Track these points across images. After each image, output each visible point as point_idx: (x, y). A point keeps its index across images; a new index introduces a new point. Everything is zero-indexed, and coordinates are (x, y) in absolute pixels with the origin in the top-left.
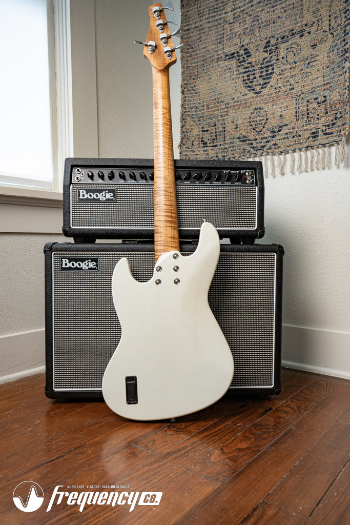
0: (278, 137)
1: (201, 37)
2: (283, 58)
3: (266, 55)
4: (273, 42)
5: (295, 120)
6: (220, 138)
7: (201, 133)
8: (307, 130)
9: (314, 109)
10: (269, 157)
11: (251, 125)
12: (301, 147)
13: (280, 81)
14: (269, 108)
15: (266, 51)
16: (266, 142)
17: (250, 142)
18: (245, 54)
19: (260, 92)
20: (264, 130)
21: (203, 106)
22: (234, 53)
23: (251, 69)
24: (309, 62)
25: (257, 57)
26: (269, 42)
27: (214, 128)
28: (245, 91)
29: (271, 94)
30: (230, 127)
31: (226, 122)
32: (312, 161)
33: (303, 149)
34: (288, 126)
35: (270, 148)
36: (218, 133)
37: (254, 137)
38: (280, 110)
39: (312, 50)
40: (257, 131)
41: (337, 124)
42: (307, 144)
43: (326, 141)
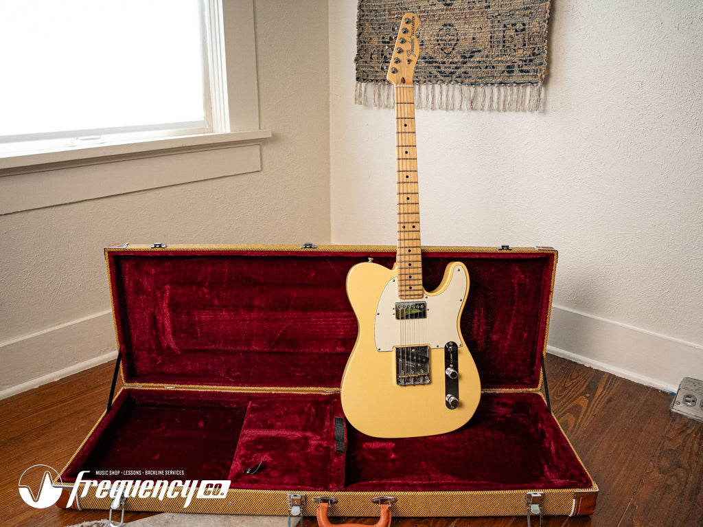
0: (469, 65)
5: (489, 47)
7: (382, 45)
8: (502, 62)
9: (511, 37)
11: (439, 44)
12: (494, 81)
14: (460, 26)
16: (456, 68)
17: (437, 65)
19: (451, 6)
20: (454, 52)
21: (385, 10)
29: (464, 9)
32: (504, 101)
33: (496, 85)
34: (481, 53)
35: (460, 77)
37: (442, 60)
38: (472, 31)
40: (445, 53)
41: (534, 62)
42: (500, 80)
43: (521, 80)
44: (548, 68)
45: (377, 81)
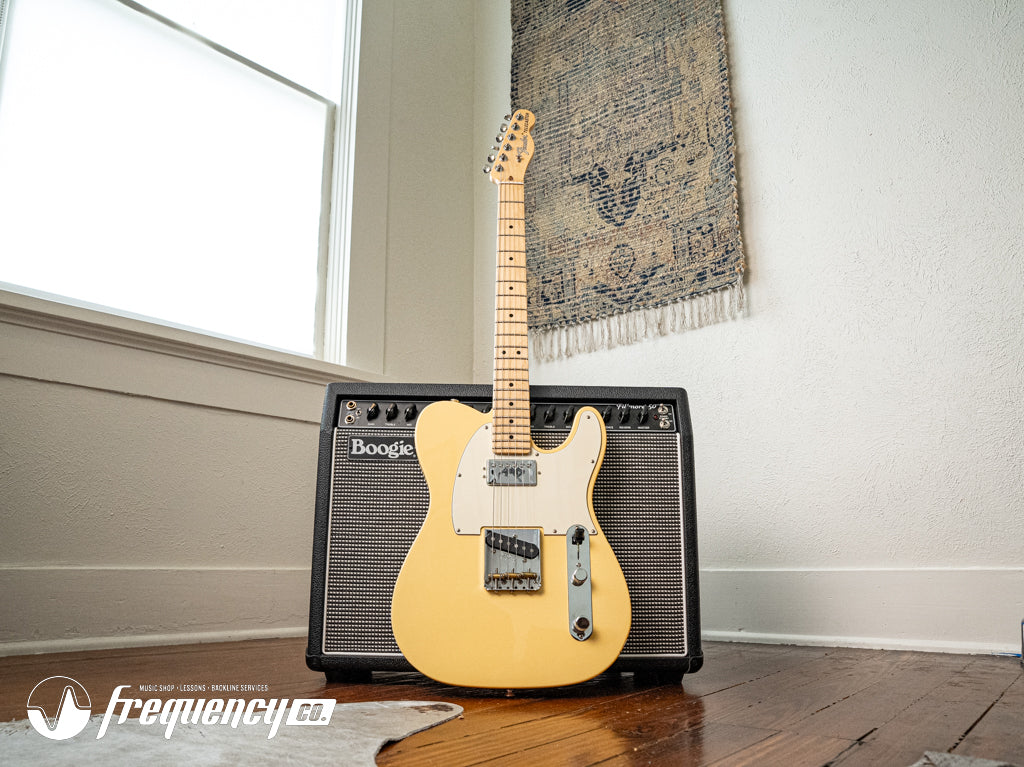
0: (651, 284)
1: (539, 157)
2: (651, 178)
3: (628, 175)
4: (637, 158)
5: (673, 258)
6: (568, 290)
7: (541, 285)
8: (691, 270)
9: (698, 241)
10: (642, 312)
11: (612, 269)
12: (683, 294)
13: (649, 208)
14: (636, 244)
15: (629, 171)
16: (635, 291)
17: (611, 293)
18: (600, 175)
19: (623, 224)
20: (631, 274)
21: (544, 247)
22: (584, 175)
23: (609, 194)
24: (687, 181)
25: (617, 177)
26: (631, 158)
27: (560, 276)
28: (603, 222)
29: (639, 225)
30: (582, 273)
31: (576, 266)
32: (699, 314)
33: (687, 297)
34: (665, 267)
35: (641, 300)
36: (565, 283)
37: (617, 286)
38: (651, 246)
39: (689, 167)
40: (621, 277)
41: (729, 261)
42: (692, 290)
43: (717, 284)
44: (746, 260)
45: (537, 327)
